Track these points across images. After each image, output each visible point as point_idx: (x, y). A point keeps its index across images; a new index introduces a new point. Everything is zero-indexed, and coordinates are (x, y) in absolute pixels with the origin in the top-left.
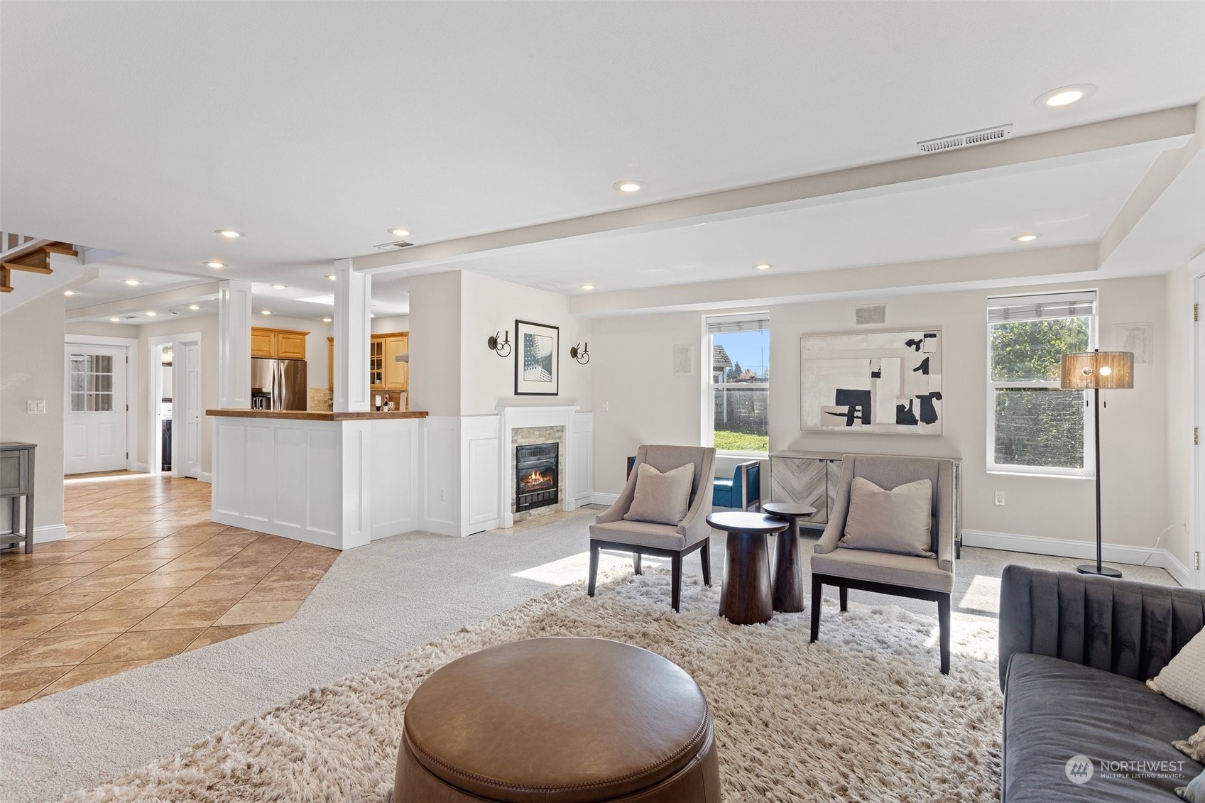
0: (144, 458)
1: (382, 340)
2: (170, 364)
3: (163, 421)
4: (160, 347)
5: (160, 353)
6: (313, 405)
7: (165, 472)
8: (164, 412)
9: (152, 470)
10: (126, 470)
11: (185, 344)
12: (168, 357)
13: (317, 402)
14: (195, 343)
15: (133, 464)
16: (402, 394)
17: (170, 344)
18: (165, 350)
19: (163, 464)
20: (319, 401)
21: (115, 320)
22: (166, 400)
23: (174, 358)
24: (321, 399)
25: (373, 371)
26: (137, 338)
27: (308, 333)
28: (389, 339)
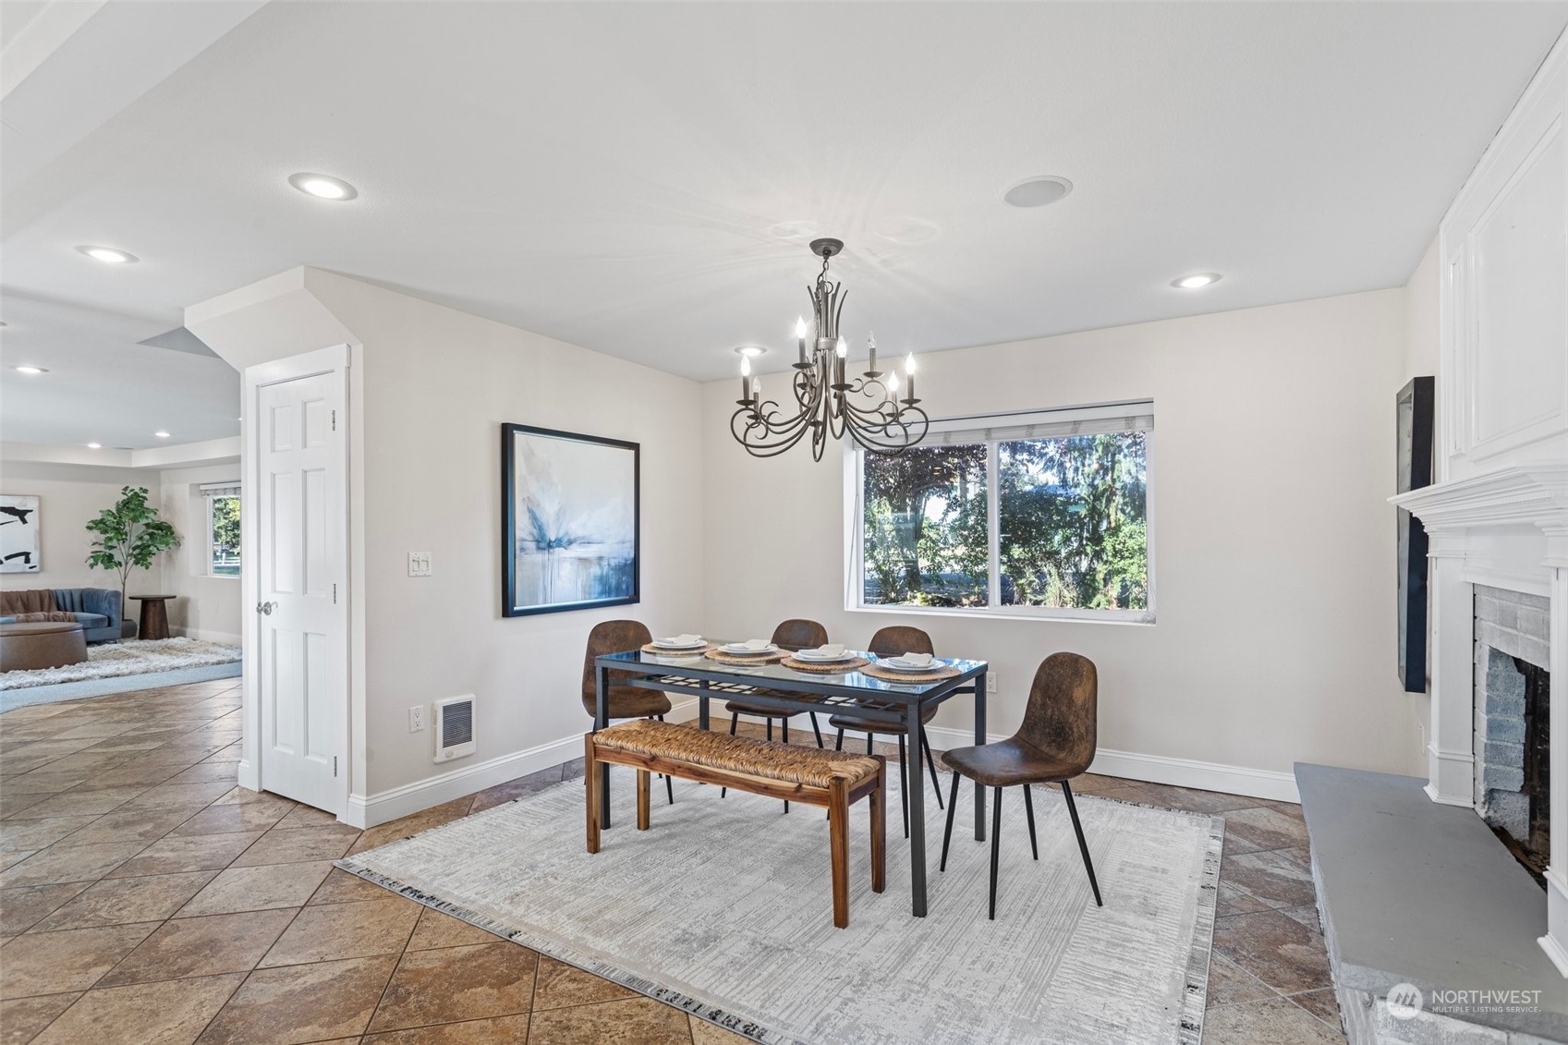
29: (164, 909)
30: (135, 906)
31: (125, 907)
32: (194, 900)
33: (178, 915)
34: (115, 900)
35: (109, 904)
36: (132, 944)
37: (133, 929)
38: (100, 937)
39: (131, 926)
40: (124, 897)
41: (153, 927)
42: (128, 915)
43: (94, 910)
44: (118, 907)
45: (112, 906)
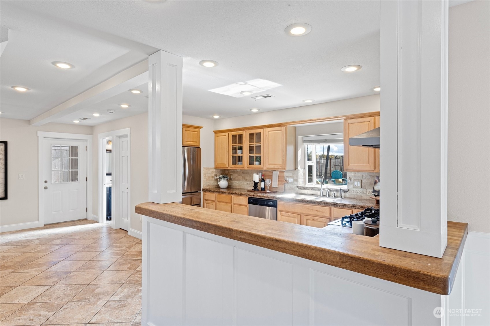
0: (96, 212)
1: (261, 131)
2: (110, 151)
3: (107, 188)
4: (105, 140)
5: (104, 144)
6: (205, 180)
7: (108, 222)
8: (107, 182)
9: (100, 221)
10: (86, 219)
11: (120, 137)
12: (109, 147)
13: (207, 178)
14: (126, 136)
15: (90, 217)
16: (274, 172)
17: (110, 138)
18: (108, 142)
19: (107, 216)
20: (209, 177)
21: (76, 122)
22: (109, 174)
23: (113, 146)
24: (209, 175)
25: (252, 155)
26: (92, 134)
27: (203, 127)
28: (267, 130)
29: (53, 288)
30: (60, 290)
31: (63, 290)
32: (44, 291)
33: (51, 286)
34: (65, 293)
35: (67, 291)
36: (64, 280)
37: (63, 283)
38: (71, 282)
39: (63, 284)
40: (62, 294)
41: (58, 284)
42: (63, 287)
43: (71, 290)
44: (65, 290)
45: (66, 291)
